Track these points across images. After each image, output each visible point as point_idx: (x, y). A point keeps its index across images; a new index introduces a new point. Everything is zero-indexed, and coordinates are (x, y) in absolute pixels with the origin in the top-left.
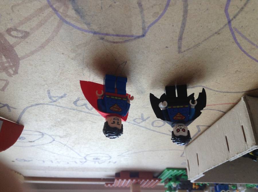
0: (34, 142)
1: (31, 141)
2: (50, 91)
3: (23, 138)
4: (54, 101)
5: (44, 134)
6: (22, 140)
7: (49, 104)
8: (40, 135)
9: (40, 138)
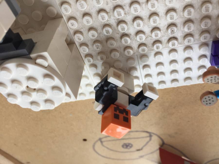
0: (142, 149)
1: (138, 149)
3: (130, 145)
5: (152, 134)
6: (129, 149)
8: (147, 137)
9: (148, 142)
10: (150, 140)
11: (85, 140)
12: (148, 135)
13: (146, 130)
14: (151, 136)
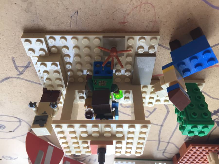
0: (14, 131)
2: (14, 58)
3: (3, 127)
4: (20, 73)
5: (21, 121)
6: (2, 129)
7: (17, 78)
8: (18, 122)
9: (18, 126)
10: (20, 125)
12: (18, 120)
13: (16, 116)
14: (20, 122)
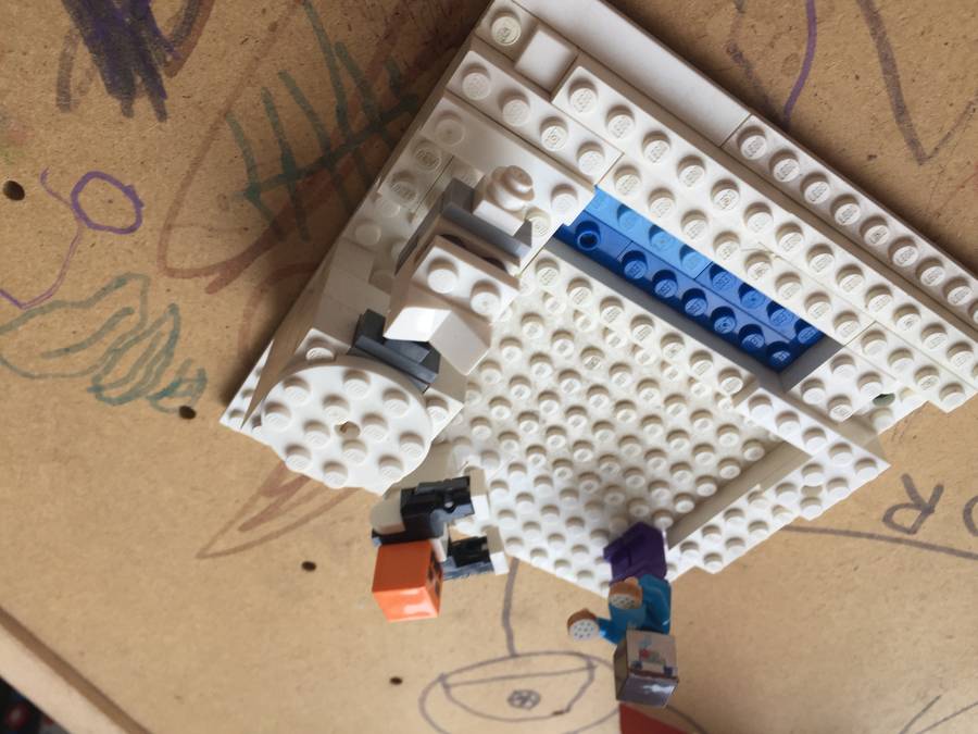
11: (396, 681)
